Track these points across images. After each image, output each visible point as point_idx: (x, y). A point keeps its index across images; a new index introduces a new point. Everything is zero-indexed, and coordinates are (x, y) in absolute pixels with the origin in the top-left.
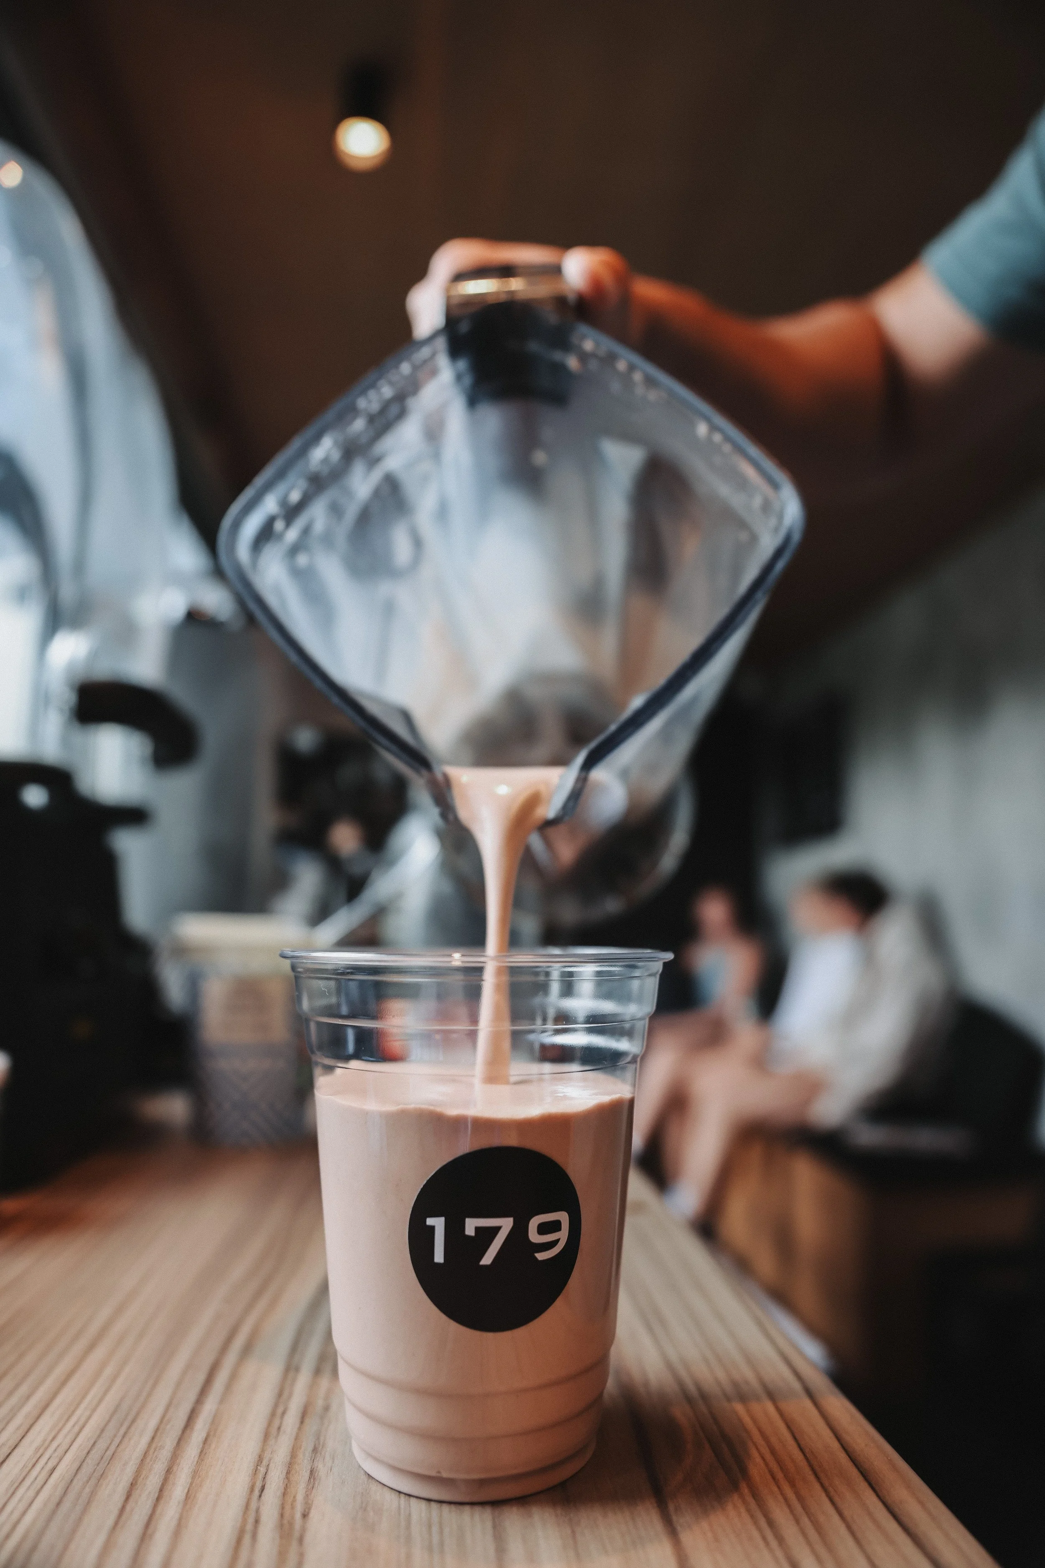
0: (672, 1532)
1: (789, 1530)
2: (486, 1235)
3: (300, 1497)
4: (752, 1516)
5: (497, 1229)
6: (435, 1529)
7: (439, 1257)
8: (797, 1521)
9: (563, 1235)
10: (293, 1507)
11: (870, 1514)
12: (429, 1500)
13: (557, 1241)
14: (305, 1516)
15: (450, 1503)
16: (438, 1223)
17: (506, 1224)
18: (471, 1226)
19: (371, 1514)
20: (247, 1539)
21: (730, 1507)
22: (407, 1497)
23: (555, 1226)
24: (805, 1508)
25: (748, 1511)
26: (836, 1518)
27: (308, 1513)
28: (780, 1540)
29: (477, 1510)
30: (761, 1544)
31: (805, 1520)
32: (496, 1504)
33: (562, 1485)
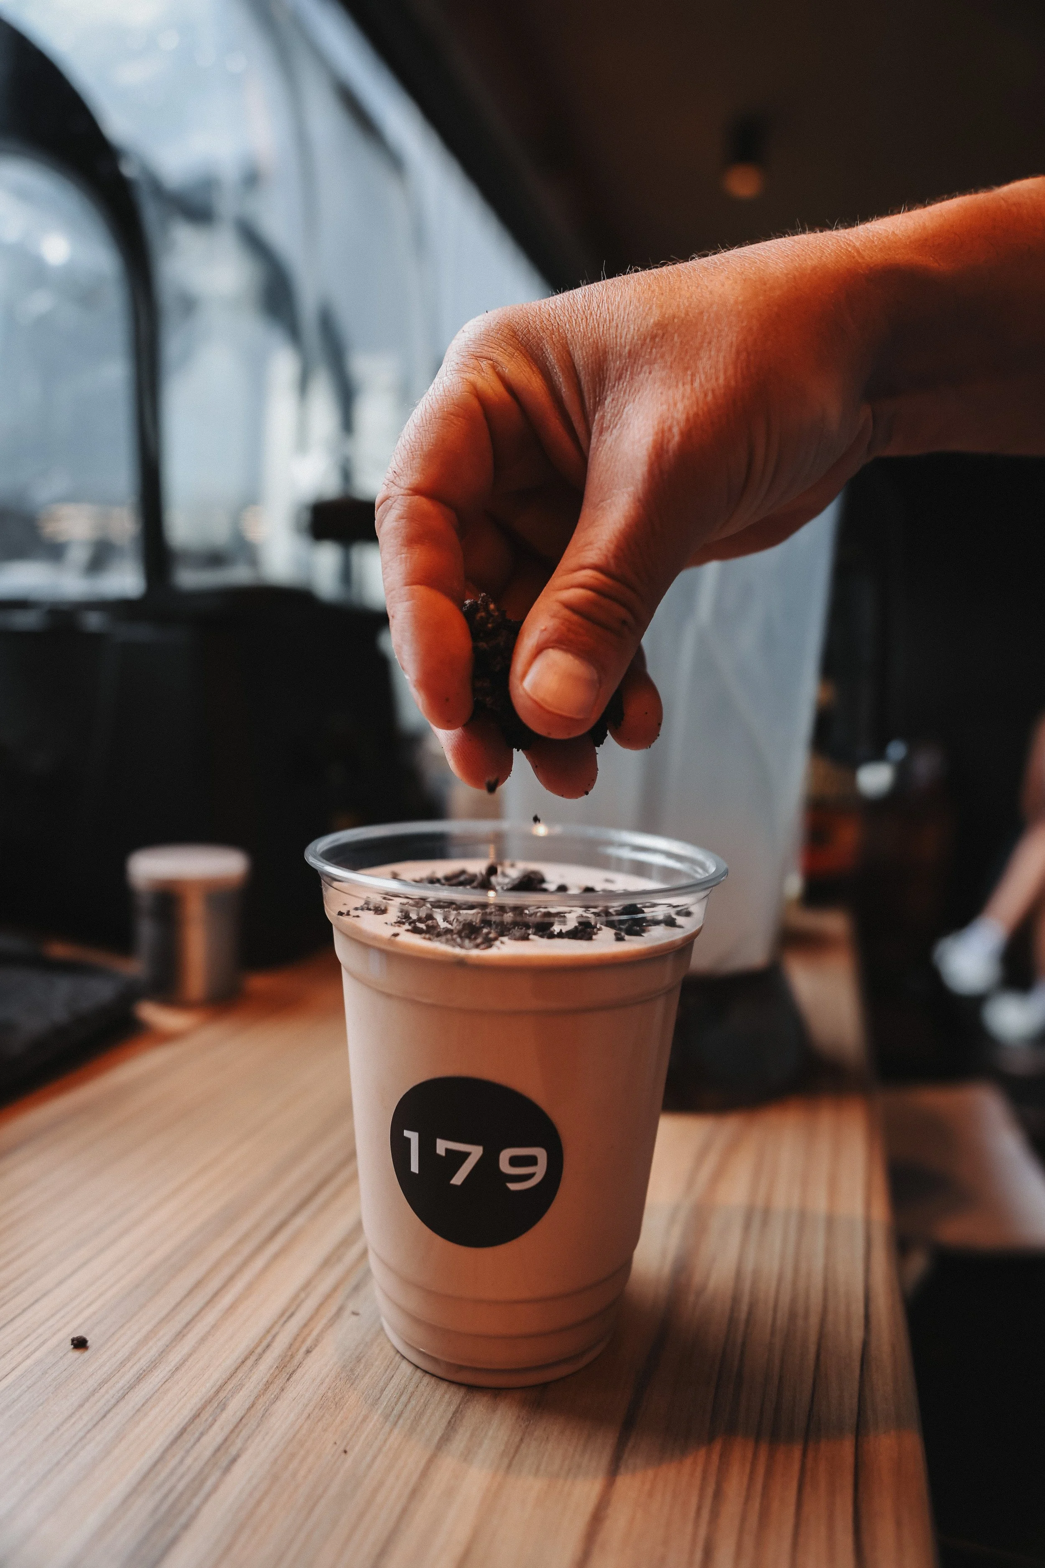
0: (614, 1471)
1: (732, 1506)
2: (457, 1159)
3: (315, 1333)
4: (704, 1479)
5: (466, 1155)
6: (404, 1399)
7: (415, 1168)
8: (748, 1499)
9: (540, 1171)
10: (303, 1341)
11: (831, 1518)
12: (417, 1367)
13: (530, 1176)
14: (308, 1352)
15: (433, 1375)
16: (413, 1137)
17: (476, 1152)
18: (442, 1146)
19: (362, 1366)
20: (250, 1362)
21: (688, 1462)
22: (402, 1358)
23: (531, 1161)
24: (766, 1487)
25: (705, 1472)
26: (791, 1510)
27: (311, 1352)
28: (715, 1515)
29: (453, 1388)
30: (692, 1514)
31: (756, 1504)
32: (472, 1389)
33: (544, 1386)
